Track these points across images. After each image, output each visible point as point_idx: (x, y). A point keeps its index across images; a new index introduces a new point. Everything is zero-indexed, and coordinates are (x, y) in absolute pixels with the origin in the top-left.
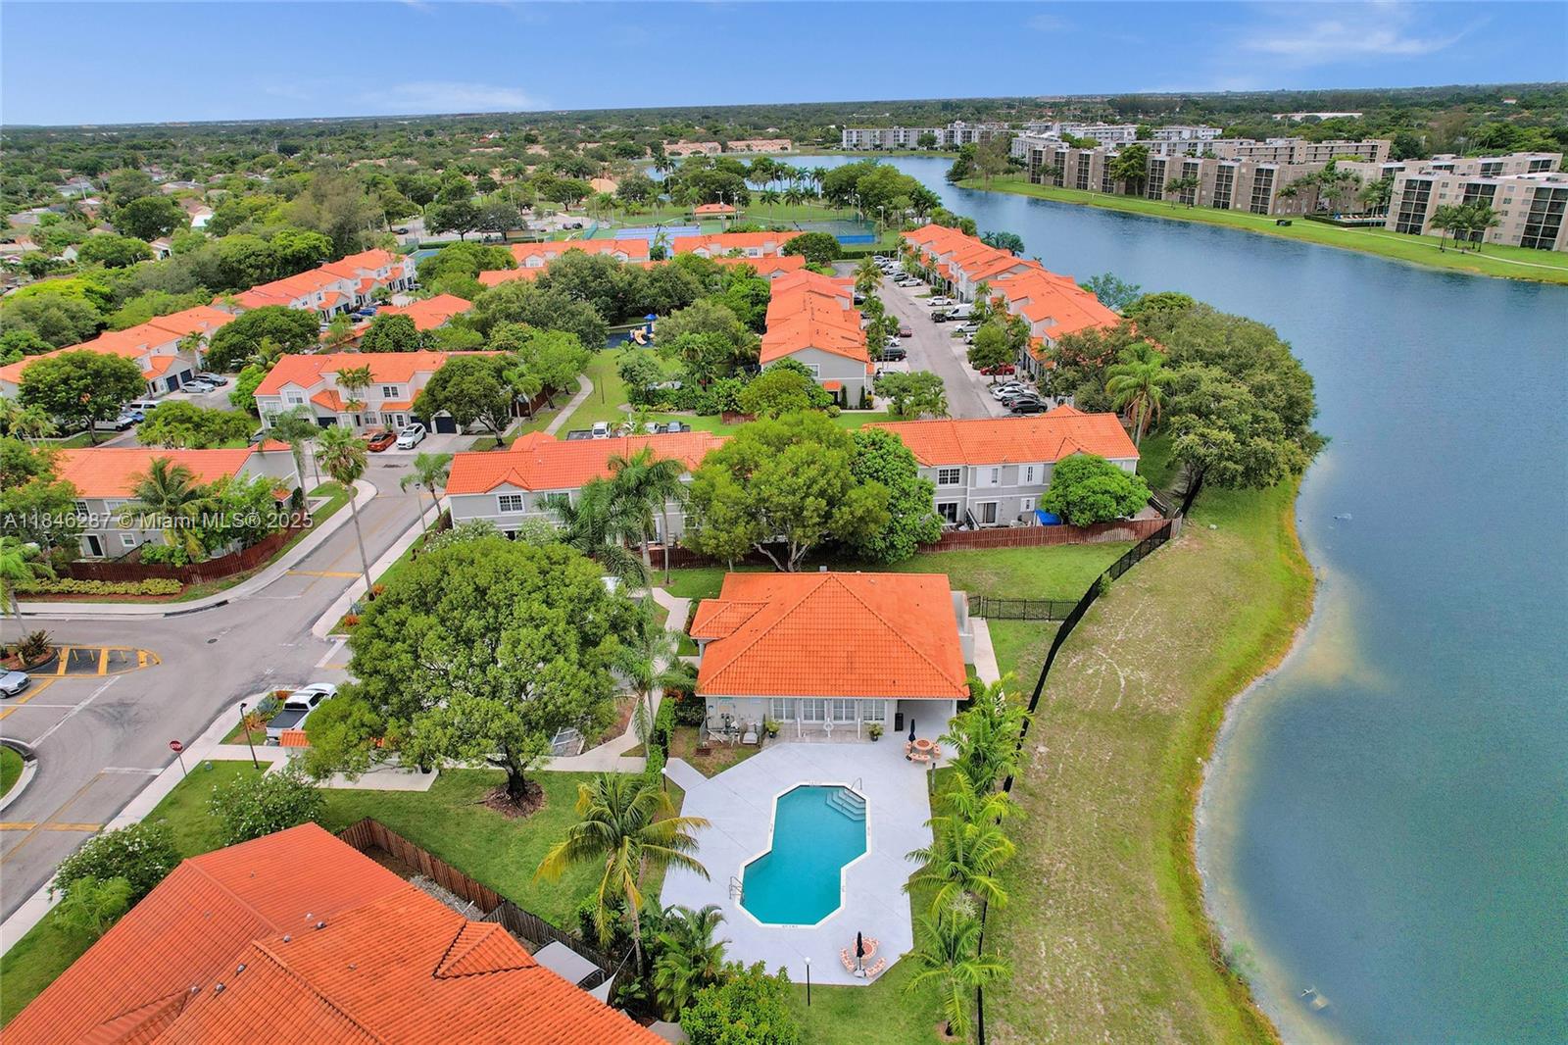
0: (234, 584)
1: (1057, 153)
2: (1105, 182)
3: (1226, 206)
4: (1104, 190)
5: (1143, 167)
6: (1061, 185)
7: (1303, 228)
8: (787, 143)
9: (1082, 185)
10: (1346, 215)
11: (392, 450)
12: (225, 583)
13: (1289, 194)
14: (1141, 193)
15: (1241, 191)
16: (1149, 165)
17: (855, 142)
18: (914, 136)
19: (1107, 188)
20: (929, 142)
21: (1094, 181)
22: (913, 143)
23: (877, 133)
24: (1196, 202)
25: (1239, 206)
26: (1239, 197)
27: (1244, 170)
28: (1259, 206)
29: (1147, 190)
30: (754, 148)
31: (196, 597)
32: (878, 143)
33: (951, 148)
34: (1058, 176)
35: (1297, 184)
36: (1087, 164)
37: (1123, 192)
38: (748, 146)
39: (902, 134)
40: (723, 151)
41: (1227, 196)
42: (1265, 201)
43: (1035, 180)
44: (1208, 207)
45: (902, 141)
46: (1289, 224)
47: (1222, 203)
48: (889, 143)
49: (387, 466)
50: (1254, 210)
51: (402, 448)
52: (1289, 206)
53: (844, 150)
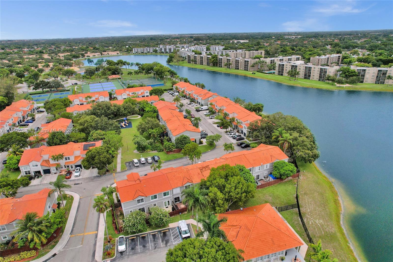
0: (54, 246)
1: (194, 56)
2: (207, 63)
3: (238, 69)
4: (208, 65)
5: (217, 60)
6: (196, 63)
7: (258, 75)
8: (118, 52)
9: (202, 63)
10: (265, 71)
11: (73, 178)
12: (51, 246)
13: (253, 66)
14: (217, 66)
15: (242, 66)
16: (218, 59)
17: (136, 51)
18: (151, 50)
19: (208, 64)
20: (156, 51)
21: (205, 62)
22: (151, 51)
23: (142, 49)
24: (231, 68)
25: (241, 69)
26: (241, 67)
27: (241, 61)
28: (246, 69)
29: (218, 65)
30: (110, 54)
31: (43, 255)
32: (142, 51)
33: (162, 53)
34: (195, 62)
35: (254, 64)
36: (202, 59)
37: (212, 65)
38: (108, 53)
39: (148, 49)
40: (101, 55)
41: (238, 66)
42: (247, 68)
43: (189, 62)
44: (234, 69)
45: (148, 51)
46: (255, 74)
47: (237, 68)
48: (145, 52)
49: (75, 184)
50: (245, 70)
51: (76, 176)
52: (253, 69)
53: (133, 53)
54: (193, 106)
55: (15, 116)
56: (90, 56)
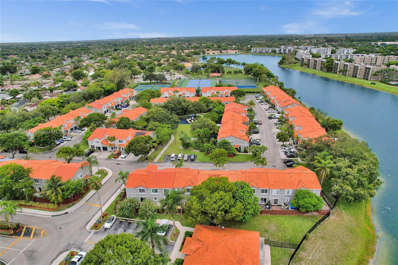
0: (71, 206)
1: (308, 59)
2: (321, 68)
3: (356, 77)
4: (321, 70)
5: (332, 65)
6: (309, 67)
7: (380, 86)
8: (237, 51)
9: (315, 68)
10: (393, 81)
11: (119, 158)
12: (68, 206)
13: (375, 75)
14: (331, 71)
15: (361, 73)
16: (334, 64)
17: (255, 51)
18: (270, 50)
19: (321, 69)
20: (274, 52)
21: (318, 67)
22: (270, 51)
23: (261, 49)
24: (347, 75)
25: (360, 77)
26: (360, 75)
27: (362, 67)
28: (366, 77)
29: (333, 71)
30: (229, 52)
31: (60, 210)
32: (261, 51)
33: (280, 53)
34: (308, 66)
35: (377, 72)
36: (316, 63)
37: (326, 71)
38: (227, 52)
39: (267, 49)
40: (221, 53)
41: (356, 74)
42: (368, 76)
43: (302, 66)
44: (351, 77)
45: (267, 51)
46: (375, 84)
47: (355, 76)
48: (264, 52)
49: (117, 164)
50: (364, 78)
51: (122, 158)
52: (375, 78)
53: (252, 53)
54: (269, 112)
55: (115, 100)
56: (210, 54)
